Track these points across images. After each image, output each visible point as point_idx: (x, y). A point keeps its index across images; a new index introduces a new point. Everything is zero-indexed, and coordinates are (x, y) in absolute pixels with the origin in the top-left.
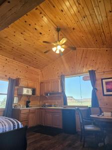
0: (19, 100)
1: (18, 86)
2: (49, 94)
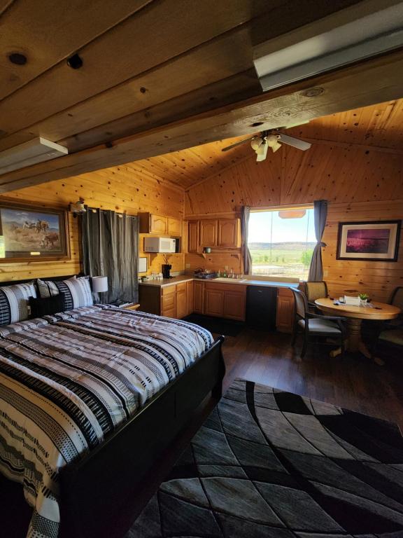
0: (149, 264)
1: (148, 232)
2: (209, 250)
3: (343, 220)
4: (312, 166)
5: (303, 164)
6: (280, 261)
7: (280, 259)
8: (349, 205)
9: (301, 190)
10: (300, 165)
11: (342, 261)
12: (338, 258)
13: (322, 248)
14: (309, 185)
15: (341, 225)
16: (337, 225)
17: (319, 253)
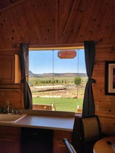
3: (108, 59)
4: (81, 11)
5: (73, 9)
6: (64, 82)
7: (64, 81)
8: (113, 46)
9: (72, 31)
10: (71, 10)
11: (110, 96)
12: (107, 93)
13: (93, 84)
14: (79, 28)
15: (107, 63)
16: (104, 63)
17: (90, 89)
